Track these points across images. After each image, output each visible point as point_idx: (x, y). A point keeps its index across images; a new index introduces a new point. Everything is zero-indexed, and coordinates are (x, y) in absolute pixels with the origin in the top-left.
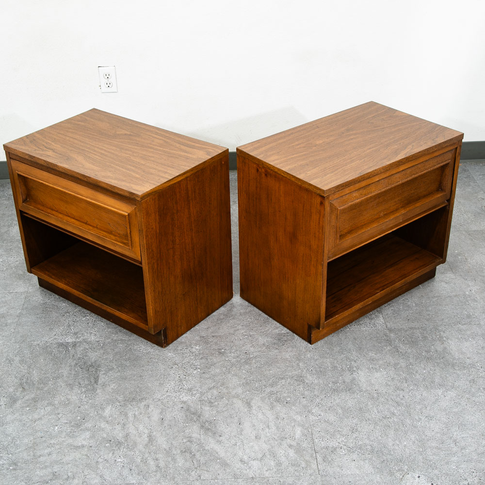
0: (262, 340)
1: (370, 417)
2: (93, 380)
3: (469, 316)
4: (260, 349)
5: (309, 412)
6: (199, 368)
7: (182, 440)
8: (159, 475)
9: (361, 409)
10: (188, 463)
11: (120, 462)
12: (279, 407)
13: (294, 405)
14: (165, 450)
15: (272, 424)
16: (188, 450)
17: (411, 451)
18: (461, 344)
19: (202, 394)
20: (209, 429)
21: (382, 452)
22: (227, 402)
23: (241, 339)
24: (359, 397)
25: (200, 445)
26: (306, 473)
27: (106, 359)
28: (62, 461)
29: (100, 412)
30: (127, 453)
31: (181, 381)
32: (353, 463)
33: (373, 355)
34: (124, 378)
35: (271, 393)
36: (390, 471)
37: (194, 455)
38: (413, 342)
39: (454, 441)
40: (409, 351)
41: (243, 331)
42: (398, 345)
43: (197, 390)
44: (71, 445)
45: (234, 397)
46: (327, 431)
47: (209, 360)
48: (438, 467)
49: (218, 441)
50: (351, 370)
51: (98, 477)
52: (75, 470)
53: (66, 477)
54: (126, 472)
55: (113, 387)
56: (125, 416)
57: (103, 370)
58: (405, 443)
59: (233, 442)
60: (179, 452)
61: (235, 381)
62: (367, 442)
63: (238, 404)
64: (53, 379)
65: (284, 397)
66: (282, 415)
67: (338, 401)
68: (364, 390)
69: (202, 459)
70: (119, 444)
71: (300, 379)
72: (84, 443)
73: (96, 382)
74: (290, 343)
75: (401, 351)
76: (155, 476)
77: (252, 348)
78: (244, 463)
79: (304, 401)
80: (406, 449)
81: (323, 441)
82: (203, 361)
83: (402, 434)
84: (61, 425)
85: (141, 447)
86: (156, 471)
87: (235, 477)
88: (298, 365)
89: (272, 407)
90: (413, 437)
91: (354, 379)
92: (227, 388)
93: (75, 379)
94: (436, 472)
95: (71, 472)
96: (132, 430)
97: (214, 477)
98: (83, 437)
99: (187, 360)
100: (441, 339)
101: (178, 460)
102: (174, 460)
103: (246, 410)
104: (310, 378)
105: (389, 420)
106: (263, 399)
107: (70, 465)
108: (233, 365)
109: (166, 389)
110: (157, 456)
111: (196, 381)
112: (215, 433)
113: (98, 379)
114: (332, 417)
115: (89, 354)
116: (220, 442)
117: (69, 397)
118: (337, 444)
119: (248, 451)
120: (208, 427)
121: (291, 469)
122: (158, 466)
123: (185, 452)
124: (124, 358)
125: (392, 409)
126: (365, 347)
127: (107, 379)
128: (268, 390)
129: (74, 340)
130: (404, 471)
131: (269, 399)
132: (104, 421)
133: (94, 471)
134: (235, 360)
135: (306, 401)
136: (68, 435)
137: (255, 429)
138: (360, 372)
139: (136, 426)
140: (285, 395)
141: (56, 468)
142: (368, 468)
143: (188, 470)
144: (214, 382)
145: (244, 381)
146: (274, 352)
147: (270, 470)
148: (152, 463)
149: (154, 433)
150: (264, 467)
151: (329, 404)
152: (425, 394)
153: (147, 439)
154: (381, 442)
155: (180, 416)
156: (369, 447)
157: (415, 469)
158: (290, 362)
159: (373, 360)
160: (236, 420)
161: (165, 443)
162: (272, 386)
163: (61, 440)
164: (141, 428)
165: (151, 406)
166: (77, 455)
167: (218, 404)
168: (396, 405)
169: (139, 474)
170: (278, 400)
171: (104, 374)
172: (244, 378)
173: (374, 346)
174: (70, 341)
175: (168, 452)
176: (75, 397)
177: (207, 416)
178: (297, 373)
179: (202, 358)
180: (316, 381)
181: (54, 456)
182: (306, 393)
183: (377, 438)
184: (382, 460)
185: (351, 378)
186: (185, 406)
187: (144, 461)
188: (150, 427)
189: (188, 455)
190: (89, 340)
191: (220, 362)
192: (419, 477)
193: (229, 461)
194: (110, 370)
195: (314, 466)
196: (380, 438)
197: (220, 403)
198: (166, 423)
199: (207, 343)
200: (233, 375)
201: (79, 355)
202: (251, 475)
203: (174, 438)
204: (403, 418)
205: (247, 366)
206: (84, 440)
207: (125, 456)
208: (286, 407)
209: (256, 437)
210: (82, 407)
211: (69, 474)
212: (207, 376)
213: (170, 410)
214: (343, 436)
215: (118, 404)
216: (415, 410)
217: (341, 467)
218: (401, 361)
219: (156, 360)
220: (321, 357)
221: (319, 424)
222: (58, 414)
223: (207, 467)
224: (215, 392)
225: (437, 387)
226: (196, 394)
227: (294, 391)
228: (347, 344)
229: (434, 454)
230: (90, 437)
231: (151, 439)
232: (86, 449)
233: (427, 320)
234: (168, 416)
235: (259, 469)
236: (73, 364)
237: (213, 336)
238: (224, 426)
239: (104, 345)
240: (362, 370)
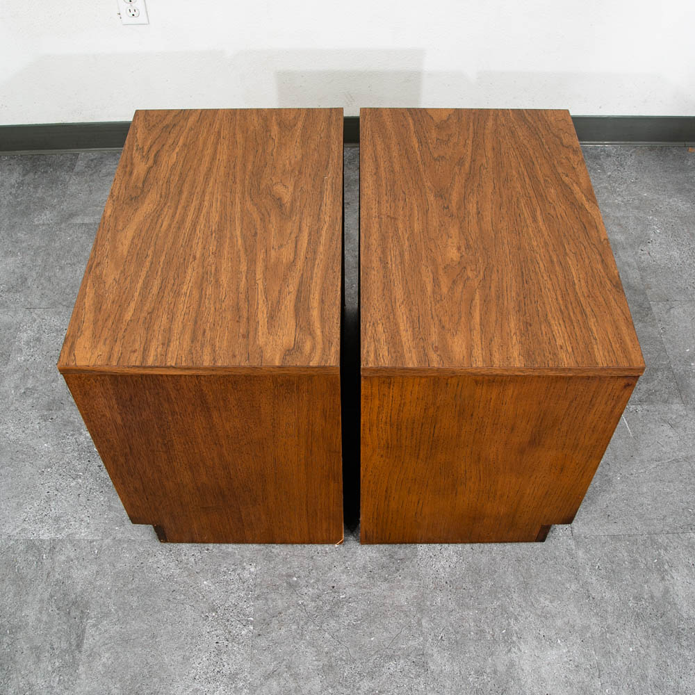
2: (74, 641)
4: (357, 579)
6: (252, 623)
23: (326, 553)
27: (100, 588)
33: (547, 603)
34: (125, 640)
38: (614, 573)
40: (608, 595)
42: (589, 580)
43: (245, 679)
47: (269, 602)
50: (508, 640)
55: (105, 660)
57: (92, 614)
61: (310, 659)
71: (421, 661)
73: (79, 645)
75: (593, 595)
77: (345, 576)
82: (260, 603)
88: (419, 623)
91: (512, 664)
92: (296, 676)
93: (46, 635)
99: (232, 600)
100: (660, 567)
104: (437, 660)
108: (309, 617)
109: (193, 673)
111: (245, 655)
113: (83, 639)
115: (75, 574)
117: (32, 680)
124: (129, 586)
126: (534, 581)
127: (98, 637)
129: (53, 535)
134: (313, 604)
138: (523, 646)
144: (275, 660)
145: (326, 660)
146: (380, 589)
158: (406, 614)
159: (546, 618)
162: (372, 674)
171: (94, 626)
172: (327, 653)
173: (550, 580)
174: (46, 537)
178: (416, 643)
179: (258, 598)
180: (448, 668)
185: (507, 661)
190: (77, 537)
191: (289, 607)
194: (104, 616)
199: (269, 558)
200: (309, 643)
201: (57, 575)
205: (332, 623)
212: (264, 643)
218: (593, 620)
219: (182, 597)
220: (459, 605)
233: (639, 518)
236: (46, 596)
239: (100, 550)
240: (526, 642)
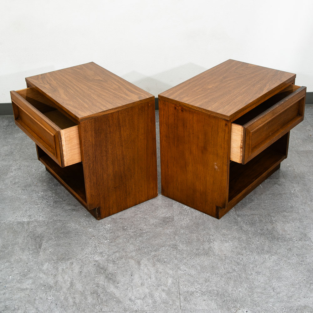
0: (152, 221)
1: (219, 272)
2: (38, 246)
3: (292, 207)
4: (150, 227)
5: (178, 268)
6: (109, 239)
7: (93, 286)
8: (74, 308)
9: (213, 267)
10: (95, 301)
11: (50, 299)
12: (158, 265)
13: (169, 264)
14: (80, 292)
15: (153, 276)
16: (96, 292)
17: (243, 295)
18: (284, 225)
19: (109, 256)
20: (111, 279)
21: (224, 295)
22: (125, 261)
23: (138, 221)
24: (212, 259)
25: (104, 288)
26: (172, 308)
27: (48, 233)
28: (12, 298)
29: (40, 267)
30: (55, 294)
31: (96, 247)
32: (204, 302)
33: (225, 231)
34: (58, 245)
35: (155, 256)
36: (228, 307)
37: (99, 295)
38: (252, 223)
39: (273, 288)
40: (250, 229)
41: (140, 215)
42: (242, 225)
43: (106, 253)
44: (19, 288)
45: (129, 258)
46: (189, 281)
47: (116, 234)
48: (260, 305)
49: (116, 287)
50: (209, 241)
51: (35, 309)
52: (20, 304)
53: (13, 308)
54: (53, 306)
55: (50, 251)
56: (57, 269)
57: (45, 239)
58: (240, 289)
59: (126, 287)
60: (89, 293)
61: (132, 247)
62: (215, 288)
63: (132, 262)
64: (12, 245)
65: (163, 259)
66: (160, 270)
67: (198, 262)
68: (217, 254)
69: (104, 298)
70: (51, 287)
71: (175, 247)
72: (28, 287)
73: (40, 247)
74: (170, 224)
75: (244, 229)
76: (72, 308)
77: (145, 226)
78: (132, 301)
79: (176, 261)
80: (240, 294)
81: (185, 287)
82: (112, 234)
83: (239, 283)
84: (14, 275)
85: (65, 290)
86: (73, 306)
87: (125, 310)
88: (174, 237)
89: (154, 265)
90: (245, 285)
91: (210, 247)
92: (126, 252)
93: (26, 245)
94: (259, 308)
95: (17, 306)
96: (60, 279)
97: (111, 310)
98: (27, 283)
99: (101, 234)
100: (271, 222)
101: (88, 298)
102: (86, 298)
103: (137, 266)
104: (181, 246)
105: (231, 274)
106: (148, 260)
107: (17, 301)
108: (131, 237)
109: (85, 253)
110: (75, 296)
111: (106, 247)
112: (115, 281)
113: (41, 246)
114: (193, 272)
115: (38, 229)
116: (117, 287)
117: (21, 257)
118: (195, 289)
119: (135, 293)
120: (111, 278)
121: (163, 305)
122: (74, 302)
123: (93, 293)
124: (60, 232)
125: (234, 267)
126: (220, 226)
127: (47, 245)
128: (153, 253)
129: (28, 220)
130: (237, 307)
131: (153, 260)
132: (42, 273)
133: (32, 305)
134: (133, 234)
135: (177, 261)
136: (18, 282)
137: (141, 279)
138: (215, 243)
139: (63, 276)
140: (164, 257)
141: (7, 303)
142: (213, 305)
143: (94, 305)
144: (118, 248)
145: (138, 248)
146: (159, 229)
147: (148, 305)
148: (71, 300)
149: (75, 281)
150: (145, 304)
151: (192, 263)
152: (257, 257)
153: (69, 285)
154: (224, 288)
155: (93, 270)
156: (216, 292)
157: (245, 307)
158: (169, 235)
159: (224, 235)
160: (129, 273)
161: (81, 287)
162: (155, 251)
163: (12, 284)
164: (66, 277)
165: (75, 263)
166: (23, 294)
167: (119, 262)
168: (236, 264)
169: (61, 307)
170: (159, 260)
171: (46, 242)
172: (138, 246)
173: (226, 226)
174: (26, 220)
175: (82, 294)
176: (25, 257)
177: (111, 270)
178: (173, 243)
179: (111, 233)
180: (185, 248)
181: (7, 295)
182: (178, 256)
183: (222, 286)
184: (224, 300)
185: (208, 246)
186: (97, 264)
187: (66, 299)
188: (72, 277)
189: (95, 295)
190: (38, 220)
191: (123, 235)
192: (247, 312)
193: (122, 300)
194: (50, 239)
195: (178, 304)
196: (224, 286)
197: (120, 262)
198: (83, 274)
199: (115, 222)
200: (131, 244)
201: (30, 230)
202: (136, 308)
203: (87, 285)
204: (240, 273)
205: (140, 238)
206: (28, 285)
207: (54, 296)
208: (163, 265)
209: (141, 284)
210: (29, 263)
211: (16, 307)
212: (113, 244)
213: (87, 266)
214: (199, 284)
215: (53, 262)
216: (249, 268)
217: (195, 305)
218: (244, 235)
219: (81, 233)
220: (190, 233)
221: (184, 276)
222: (13, 268)
223: (107, 303)
224: (117, 254)
225: (265, 253)
226: (105, 256)
227: (170, 255)
228: (209, 224)
229: (259, 297)
230: (32, 283)
231: (72, 284)
232: (28, 291)
233: (264, 209)
234: (85, 270)
235: (141, 305)
236: (26, 235)
237: (120, 218)
238: (121, 277)
239: (48, 223)
240: (216, 242)
